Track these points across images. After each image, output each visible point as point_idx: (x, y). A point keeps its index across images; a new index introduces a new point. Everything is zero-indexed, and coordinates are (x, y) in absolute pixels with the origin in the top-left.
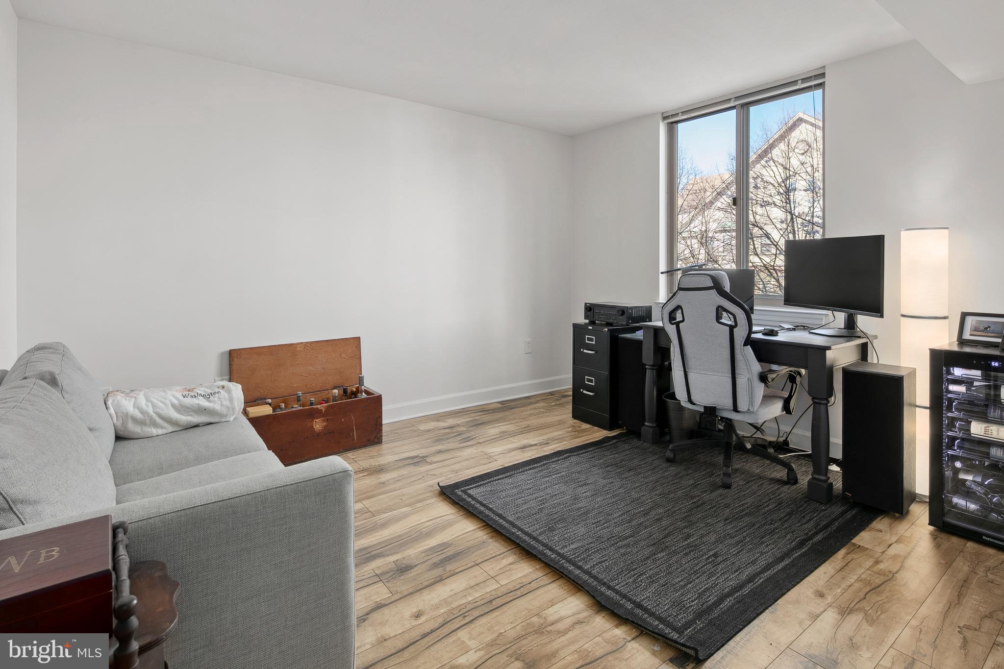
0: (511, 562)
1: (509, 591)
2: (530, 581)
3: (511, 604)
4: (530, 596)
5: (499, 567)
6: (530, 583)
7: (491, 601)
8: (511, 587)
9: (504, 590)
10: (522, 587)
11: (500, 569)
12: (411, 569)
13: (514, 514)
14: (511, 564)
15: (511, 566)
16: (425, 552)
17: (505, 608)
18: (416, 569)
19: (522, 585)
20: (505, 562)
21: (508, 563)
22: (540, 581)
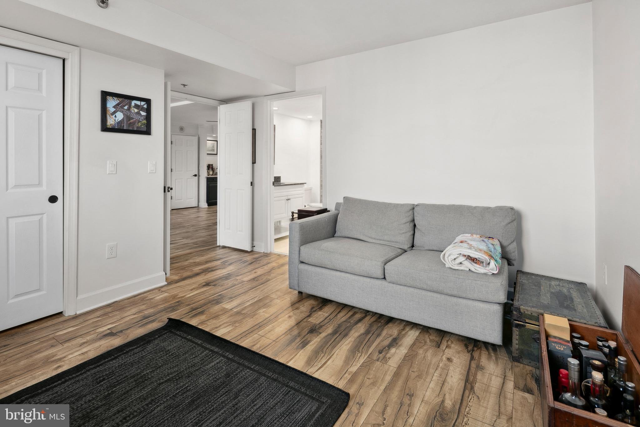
0: (255, 346)
1: (252, 332)
2: (241, 339)
3: (250, 328)
4: (241, 332)
5: (261, 342)
6: (241, 338)
7: (260, 327)
8: (252, 334)
9: (255, 332)
10: (246, 335)
11: (260, 341)
12: (309, 332)
13: (261, 384)
14: (254, 345)
15: (254, 344)
16: (309, 341)
17: (252, 326)
18: (306, 332)
19: (245, 336)
20: (258, 346)
21: (256, 346)
22: (236, 340)
